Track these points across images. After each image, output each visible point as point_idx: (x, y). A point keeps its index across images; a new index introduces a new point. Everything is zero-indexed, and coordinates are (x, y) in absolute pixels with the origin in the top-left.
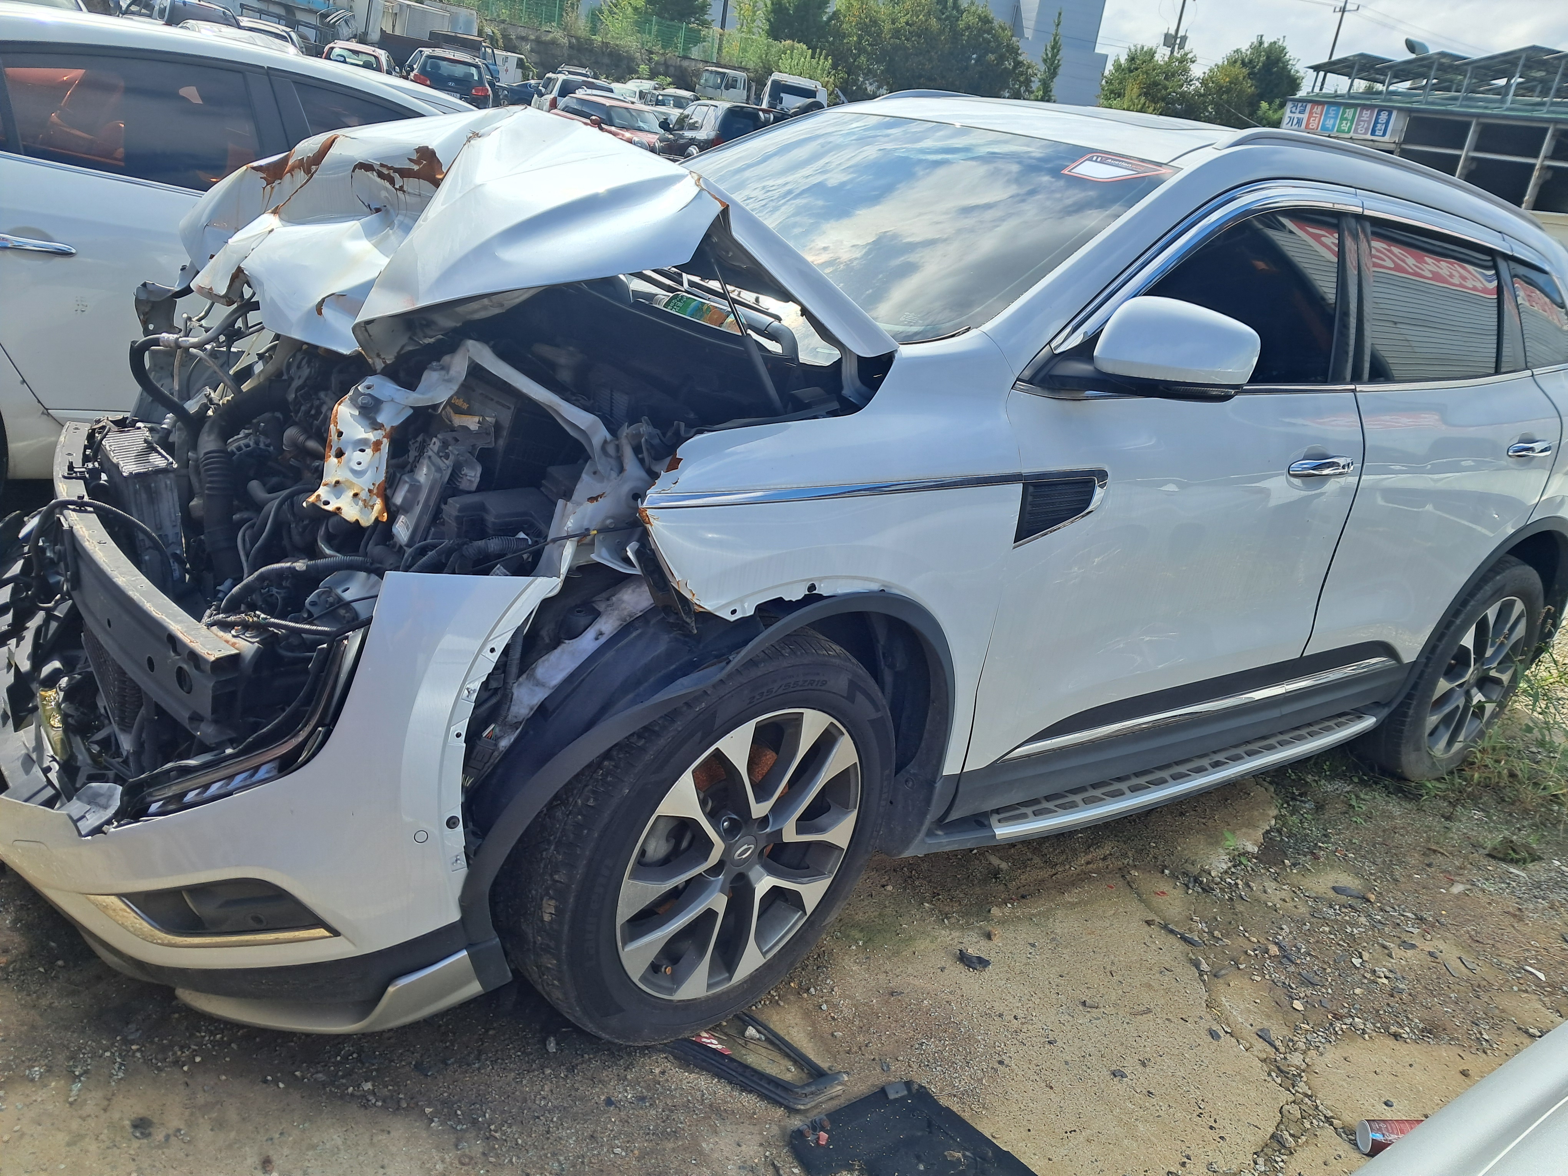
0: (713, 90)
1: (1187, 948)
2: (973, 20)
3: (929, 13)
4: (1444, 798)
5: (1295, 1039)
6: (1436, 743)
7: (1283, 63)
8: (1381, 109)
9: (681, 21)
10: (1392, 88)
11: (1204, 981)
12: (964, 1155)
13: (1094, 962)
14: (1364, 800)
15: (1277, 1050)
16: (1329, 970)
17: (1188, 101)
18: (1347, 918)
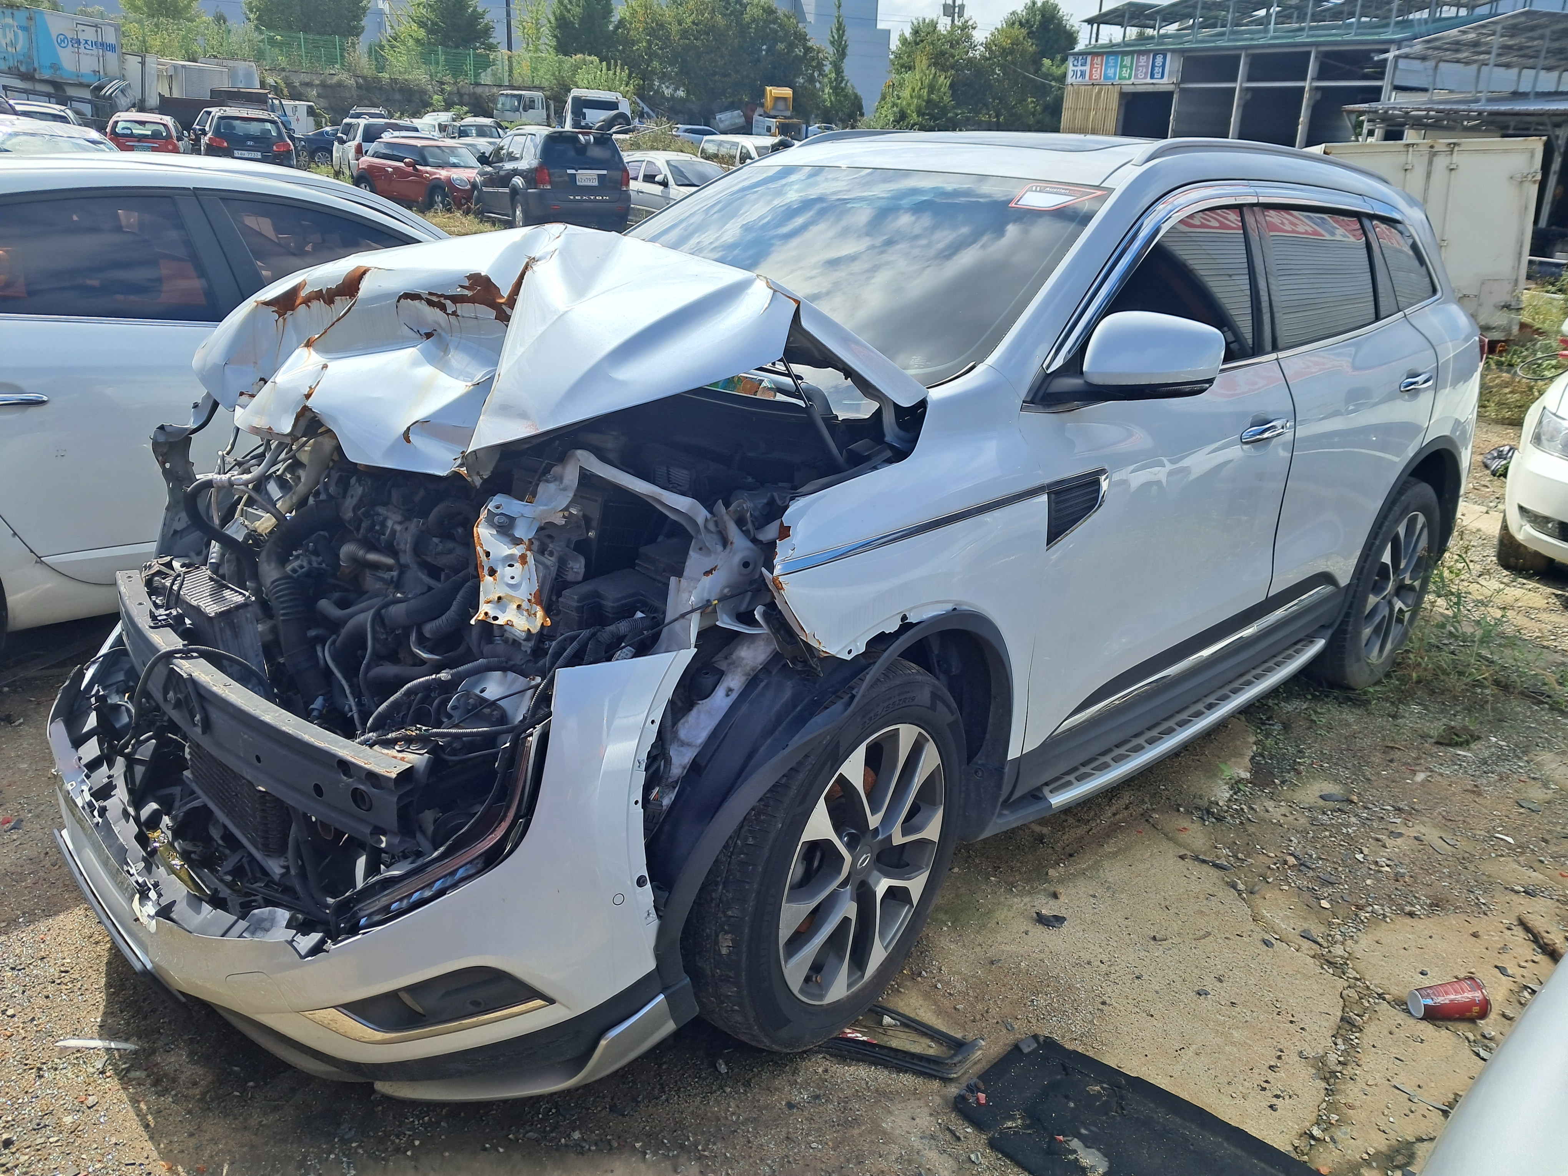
0: (512, 113)
1: (1222, 873)
2: (758, 12)
3: (713, 10)
4: (1387, 700)
5: (1332, 933)
6: (1371, 651)
7: (1058, 19)
8: (1156, 53)
9: (466, 47)
10: (1162, 31)
11: (1244, 899)
12: (1102, 1088)
13: (1149, 901)
14: (1321, 714)
15: (1321, 945)
16: (1340, 869)
17: (975, 66)
18: (1340, 821)
